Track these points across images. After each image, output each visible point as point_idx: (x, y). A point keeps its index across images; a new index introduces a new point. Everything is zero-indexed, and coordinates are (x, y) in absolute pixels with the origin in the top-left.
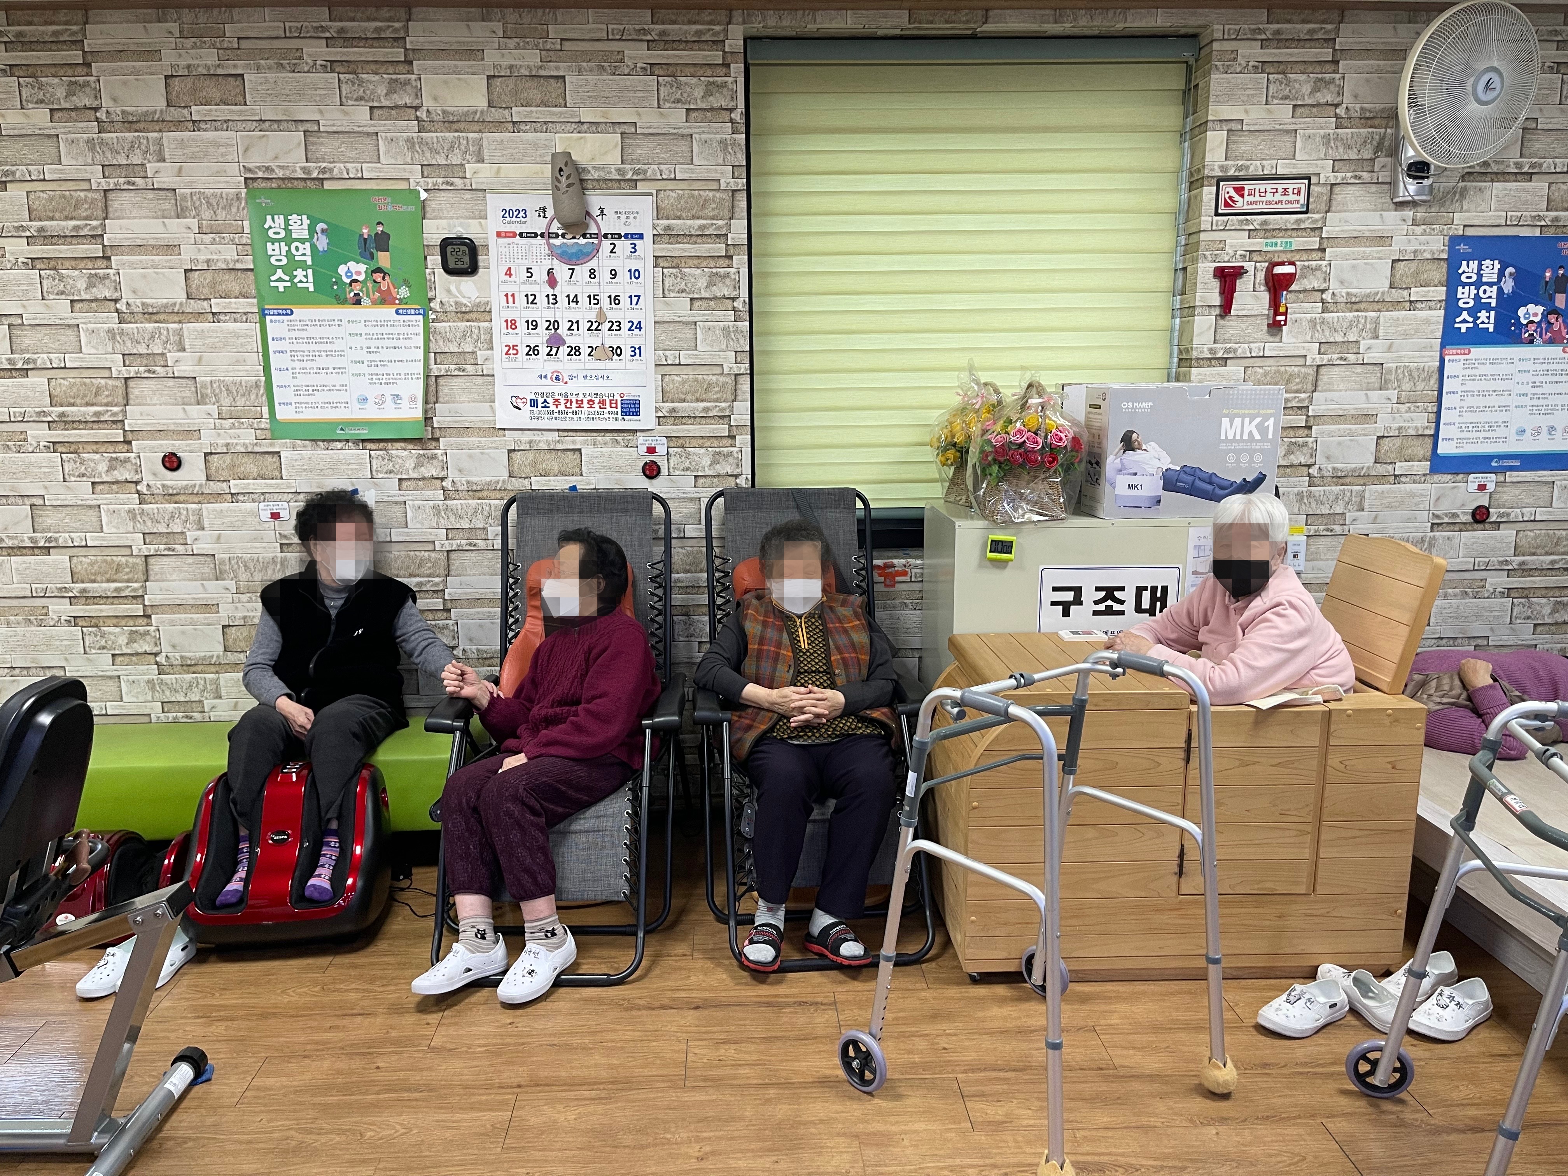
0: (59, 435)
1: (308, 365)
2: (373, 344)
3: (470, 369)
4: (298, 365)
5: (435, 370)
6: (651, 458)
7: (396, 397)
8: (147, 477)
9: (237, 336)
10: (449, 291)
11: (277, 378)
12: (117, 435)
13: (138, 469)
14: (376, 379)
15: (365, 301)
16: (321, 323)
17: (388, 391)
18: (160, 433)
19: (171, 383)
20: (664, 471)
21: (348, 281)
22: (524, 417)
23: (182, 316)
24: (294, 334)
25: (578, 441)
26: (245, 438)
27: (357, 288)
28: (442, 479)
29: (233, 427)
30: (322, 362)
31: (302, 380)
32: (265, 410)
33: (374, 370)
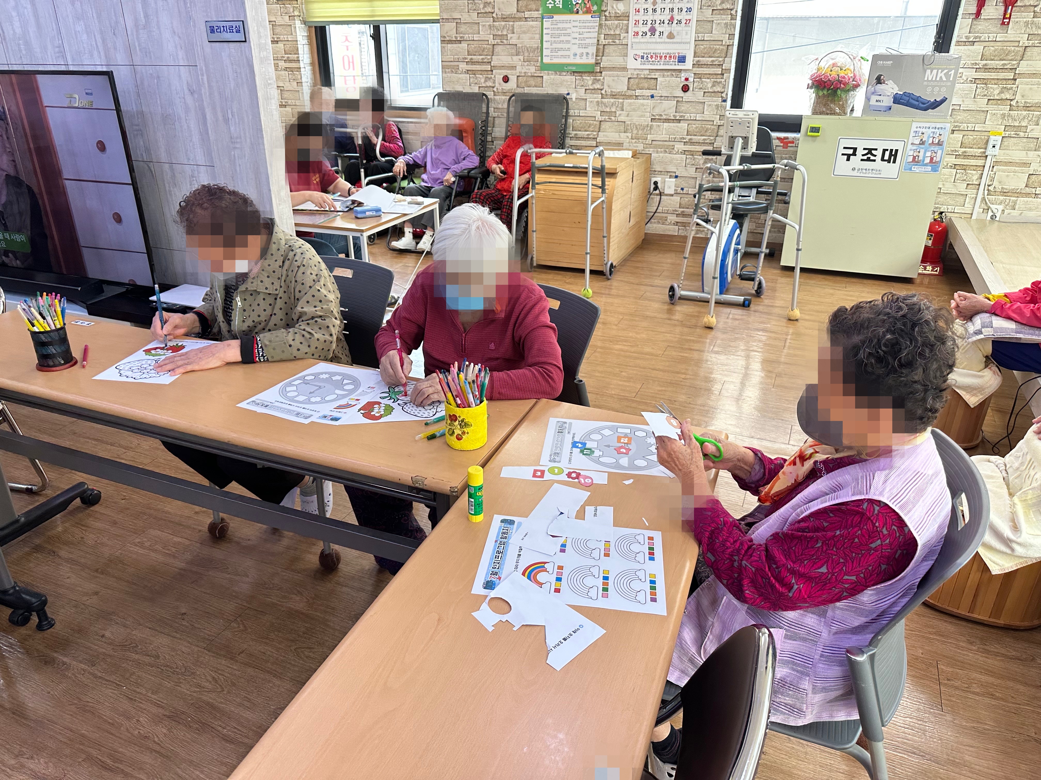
0: (470, 67)
1: (556, 39)
2: (581, 30)
3: (617, 41)
4: (553, 39)
5: (603, 42)
6: (686, 83)
7: (587, 54)
8: (497, 85)
9: (533, 27)
10: (613, 7)
11: (545, 45)
12: (489, 68)
13: (494, 82)
14: (580, 46)
15: (580, 12)
16: (563, 22)
17: (585, 51)
18: (502, 67)
19: (508, 47)
20: (691, 89)
21: (574, 3)
22: (637, 64)
23: (514, 19)
24: (553, 26)
25: (656, 75)
26: (532, 69)
27: (578, 6)
28: (601, 90)
29: (528, 65)
30: (562, 38)
31: (555, 46)
32: (540, 58)
33: (581, 42)
